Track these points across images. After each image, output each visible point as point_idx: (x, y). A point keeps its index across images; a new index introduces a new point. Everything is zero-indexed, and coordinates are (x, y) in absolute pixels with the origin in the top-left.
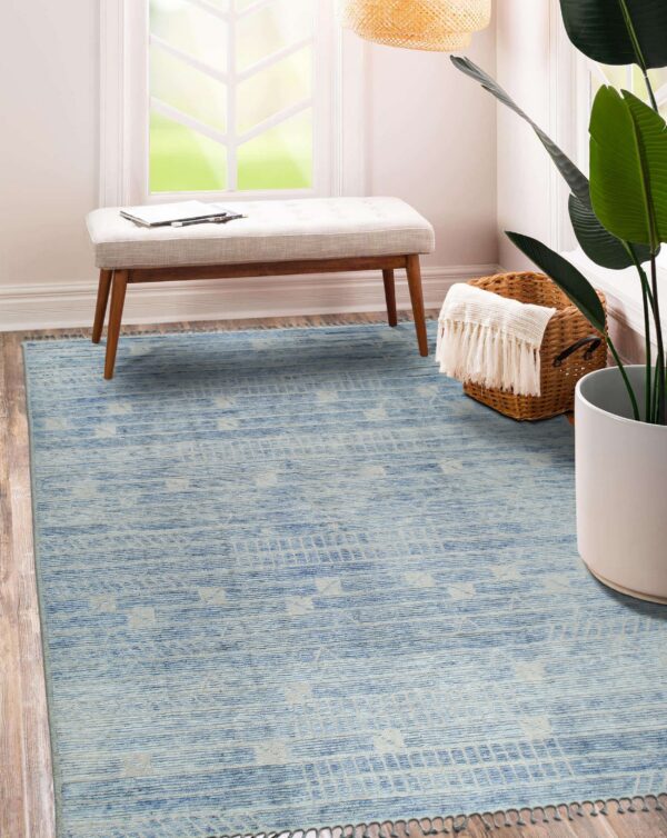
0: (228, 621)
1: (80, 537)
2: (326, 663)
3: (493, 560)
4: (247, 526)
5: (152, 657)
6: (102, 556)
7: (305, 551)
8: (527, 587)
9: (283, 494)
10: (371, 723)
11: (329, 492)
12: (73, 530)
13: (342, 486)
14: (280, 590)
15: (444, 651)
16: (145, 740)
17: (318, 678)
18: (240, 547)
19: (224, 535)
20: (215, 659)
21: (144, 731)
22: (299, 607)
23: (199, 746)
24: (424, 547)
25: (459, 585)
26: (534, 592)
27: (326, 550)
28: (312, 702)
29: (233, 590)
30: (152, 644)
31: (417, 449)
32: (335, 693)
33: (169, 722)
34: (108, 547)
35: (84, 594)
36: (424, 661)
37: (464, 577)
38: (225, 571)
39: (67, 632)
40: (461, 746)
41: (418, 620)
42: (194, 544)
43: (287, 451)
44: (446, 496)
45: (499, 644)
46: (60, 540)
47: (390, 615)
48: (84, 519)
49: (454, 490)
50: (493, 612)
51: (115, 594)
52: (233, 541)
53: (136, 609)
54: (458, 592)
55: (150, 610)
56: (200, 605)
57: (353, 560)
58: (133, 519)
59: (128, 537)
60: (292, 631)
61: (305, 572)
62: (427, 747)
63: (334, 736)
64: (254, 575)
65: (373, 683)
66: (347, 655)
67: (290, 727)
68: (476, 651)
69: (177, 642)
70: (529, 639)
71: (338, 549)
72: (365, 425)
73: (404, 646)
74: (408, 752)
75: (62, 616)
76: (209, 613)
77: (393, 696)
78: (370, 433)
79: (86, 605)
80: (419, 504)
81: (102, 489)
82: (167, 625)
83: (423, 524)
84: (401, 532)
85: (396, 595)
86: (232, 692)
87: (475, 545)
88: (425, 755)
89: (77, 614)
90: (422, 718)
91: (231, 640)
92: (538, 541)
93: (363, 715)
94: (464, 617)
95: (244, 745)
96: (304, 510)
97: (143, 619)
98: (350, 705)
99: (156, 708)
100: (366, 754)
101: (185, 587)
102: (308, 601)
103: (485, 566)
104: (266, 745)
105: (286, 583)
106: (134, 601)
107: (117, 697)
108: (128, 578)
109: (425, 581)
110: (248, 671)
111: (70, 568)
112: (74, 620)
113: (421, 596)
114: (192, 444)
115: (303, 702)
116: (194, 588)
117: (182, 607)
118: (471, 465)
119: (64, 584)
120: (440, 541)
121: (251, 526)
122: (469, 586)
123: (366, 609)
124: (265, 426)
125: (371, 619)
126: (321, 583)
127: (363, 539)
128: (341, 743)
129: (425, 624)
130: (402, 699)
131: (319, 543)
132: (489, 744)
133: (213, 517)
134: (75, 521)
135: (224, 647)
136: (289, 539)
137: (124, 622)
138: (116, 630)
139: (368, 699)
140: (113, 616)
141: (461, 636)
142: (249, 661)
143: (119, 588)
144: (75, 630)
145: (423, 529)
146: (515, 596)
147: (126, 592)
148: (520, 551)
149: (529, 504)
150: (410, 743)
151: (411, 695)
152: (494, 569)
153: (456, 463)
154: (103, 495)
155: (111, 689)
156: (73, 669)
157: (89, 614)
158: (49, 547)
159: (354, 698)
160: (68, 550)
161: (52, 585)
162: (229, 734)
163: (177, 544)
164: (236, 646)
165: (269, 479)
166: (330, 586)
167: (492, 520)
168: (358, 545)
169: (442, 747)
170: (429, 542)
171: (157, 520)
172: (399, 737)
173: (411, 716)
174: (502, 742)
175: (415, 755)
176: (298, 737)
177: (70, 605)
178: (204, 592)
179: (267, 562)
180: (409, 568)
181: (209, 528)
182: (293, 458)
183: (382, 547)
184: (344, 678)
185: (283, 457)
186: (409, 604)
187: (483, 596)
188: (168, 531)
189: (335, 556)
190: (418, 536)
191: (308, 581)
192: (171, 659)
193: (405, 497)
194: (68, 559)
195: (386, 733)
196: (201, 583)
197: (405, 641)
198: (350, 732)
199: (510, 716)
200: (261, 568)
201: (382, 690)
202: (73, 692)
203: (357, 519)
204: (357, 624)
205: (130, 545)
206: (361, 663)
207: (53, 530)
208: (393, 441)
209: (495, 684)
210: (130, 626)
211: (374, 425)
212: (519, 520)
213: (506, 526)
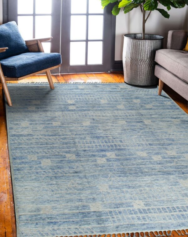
0: (77, 164)
1: (24, 138)
2: (113, 179)
3: (166, 149)
4: (81, 136)
5: (50, 175)
6: (31, 143)
7: (102, 144)
8: (180, 158)
9: (92, 128)
10: (131, 198)
11: (108, 128)
12: (21, 135)
13: (112, 126)
14: (94, 156)
15: (154, 176)
16: (49, 201)
17: (110, 183)
18: (79, 142)
19: (73, 139)
20: (73, 176)
21: (49, 198)
22: (101, 161)
23: (69, 204)
24: (142, 145)
25: (156, 156)
26: (182, 159)
27: (109, 144)
28: (109, 191)
29: (78, 155)
30: (50, 170)
31: (135, 117)
32: (117, 188)
33: (58, 196)
34: (34, 141)
35: (25, 155)
36: (148, 179)
37: (157, 154)
38: (74, 149)
39: (20, 166)
40: (165, 207)
41: (143, 166)
42: (63, 141)
43: (93, 116)
44: (147, 130)
45: (173, 174)
46: (17, 138)
47: (133, 164)
48: (25, 132)
49: (150, 128)
50: (169, 165)
51: (37, 155)
52: (77, 140)
53: (44, 160)
54: (156, 158)
55: (49, 160)
56: (67, 159)
57: (118, 147)
58: (42, 133)
59: (41, 138)
60: (100, 168)
61: (102, 151)
62: (152, 207)
63: (118, 202)
64: (85, 151)
65: (130, 185)
66: (120, 176)
67: (102, 198)
68: (165, 176)
69: (59, 170)
70: (183, 173)
71: (113, 144)
72: (118, 110)
73: (140, 174)
74: (146, 208)
75: (18, 161)
76: (70, 162)
77: (138, 190)
78: (120, 112)
79: (26, 158)
80: (139, 132)
81: (31, 124)
82: (55, 165)
83: (141, 138)
84: (134, 140)
85: (135, 158)
86: (80, 187)
87: (159, 144)
88: (152, 209)
89: (23, 160)
90: (149, 197)
91: (78, 170)
92: (180, 144)
93: (128, 196)
94: (159, 166)
95: (85, 204)
96: (100, 132)
97: (46, 163)
98: (123, 192)
99: (53, 191)
100: (131, 209)
101: (61, 154)
102: (104, 159)
103: (164, 151)
104: (94, 204)
105: (97, 153)
106: (43, 157)
107: (38, 187)
108: (41, 150)
109: (144, 154)
110: (85, 180)
111: (20, 146)
112: (23, 162)
113: (143, 159)
114: (61, 113)
115: (106, 191)
116: (64, 154)
117: (60, 159)
118: (154, 122)
119: (19, 151)
120: (147, 143)
121: (83, 136)
122: (159, 156)
123: (125, 162)
124: (84, 109)
125: (127, 165)
126: (108, 154)
127: (121, 141)
128: (122, 204)
129: (146, 168)
130: (141, 191)
131: (106, 142)
132: (175, 206)
133: (70, 133)
134: (22, 133)
135: (76, 172)
136: (96, 140)
137: (40, 163)
138: (37, 166)
139: (129, 190)
140: (36, 161)
141: (159, 171)
142: (85, 177)
143: (38, 153)
144: (23, 165)
145: (141, 139)
146: (176, 160)
147: (40, 154)
148: (175, 147)
149: (175, 133)
150: (146, 205)
151: (145, 190)
152: (167, 152)
153: (150, 121)
154: (31, 126)
155: (36, 184)
156: (22, 177)
157: (27, 161)
158: (13, 140)
159: (124, 190)
160: (20, 141)
161: (14, 151)
162: (80, 200)
163: (57, 141)
164: (80, 172)
165: (87, 123)
166: (111, 155)
167: (164, 137)
168: (120, 143)
169: (158, 207)
170: (144, 143)
171: (50, 133)
172: (142, 203)
173: (145, 196)
174: (180, 206)
175: (149, 209)
176: (105, 202)
177: (21, 158)
178: (68, 155)
179: (89, 147)
180: (138, 150)
181: (68, 136)
182: (95, 117)
183: (128, 144)
184: (120, 183)
185: (91, 117)
186: (139, 161)
187: (165, 160)
188: (53, 137)
189: (112, 146)
190: (139, 141)
191: (104, 153)
192: (57, 175)
193: (134, 130)
194: (20, 144)
195: (137, 202)
196: (66, 152)
197: (139, 172)
198: (124, 201)
199: (181, 197)
200: (87, 149)
201: (134, 188)
202: (22, 185)
203: (118, 136)
204: (122, 167)
205: (41, 141)
206: (125, 179)
207: (15, 135)
208: (127, 114)
209: (174, 187)
210: (42, 165)
211: (120, 110)
212: (173, 138)
213: (169, 139)
